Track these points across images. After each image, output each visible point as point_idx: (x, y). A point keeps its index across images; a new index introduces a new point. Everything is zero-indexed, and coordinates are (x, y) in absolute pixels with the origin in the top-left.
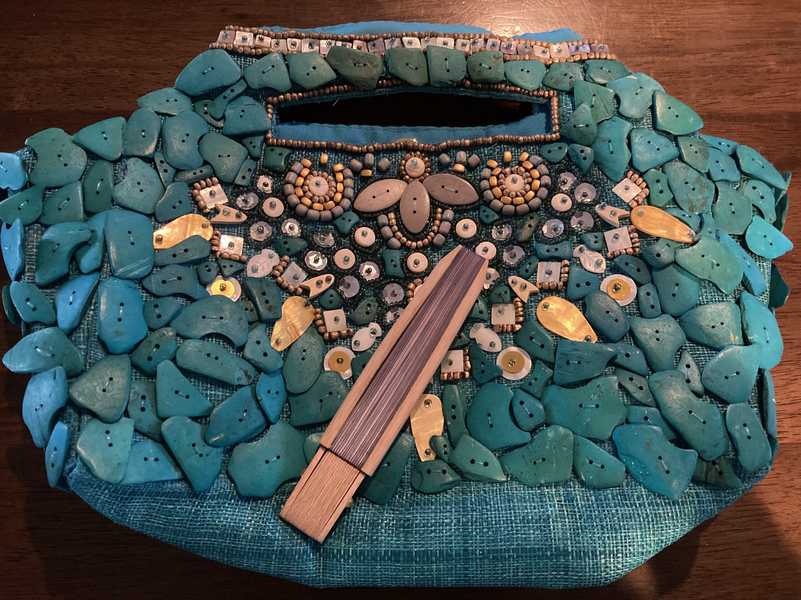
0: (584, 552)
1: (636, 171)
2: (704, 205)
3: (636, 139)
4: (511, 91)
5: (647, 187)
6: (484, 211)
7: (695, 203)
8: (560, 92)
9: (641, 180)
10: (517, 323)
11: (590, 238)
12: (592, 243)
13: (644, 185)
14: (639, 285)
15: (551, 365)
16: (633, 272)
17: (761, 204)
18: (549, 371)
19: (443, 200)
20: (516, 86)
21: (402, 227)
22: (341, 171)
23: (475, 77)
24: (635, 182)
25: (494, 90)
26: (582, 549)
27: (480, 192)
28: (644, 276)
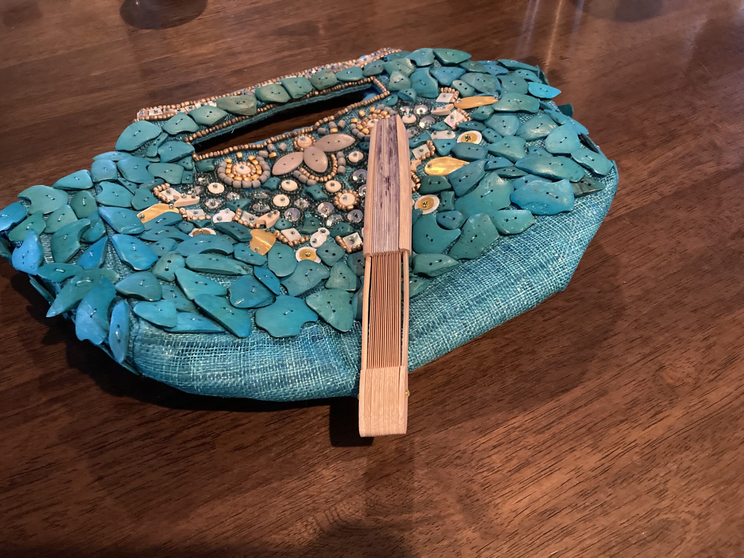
0: (535, 268)
1: (444, 86)
2: (495, 86)
3: (436, 73)
4: (346, 87)
5: (456, 90)
6: (363, 145)
7: (490, 87)
8: (377, 76)
9: (450, 89)
10: (417, 184)
11: (437, 126)
12: (441, 128)
13: (454, 90)
14: (481, 132)
15: (452, 189)
16: (475, 128)
17: (528, 77)
18: (452, 193)
19: (333, 150)
20: (348, 82)
21: (312, 172)
22: (255, 159)
23: (319, 86)
24: (448, 92)
25: (335, 90)
26: (532, 267)
27: (355, 136)
28: (480, 126)
